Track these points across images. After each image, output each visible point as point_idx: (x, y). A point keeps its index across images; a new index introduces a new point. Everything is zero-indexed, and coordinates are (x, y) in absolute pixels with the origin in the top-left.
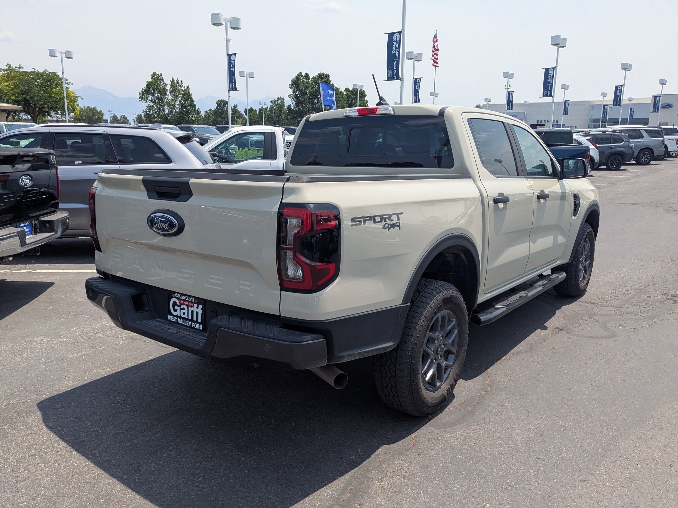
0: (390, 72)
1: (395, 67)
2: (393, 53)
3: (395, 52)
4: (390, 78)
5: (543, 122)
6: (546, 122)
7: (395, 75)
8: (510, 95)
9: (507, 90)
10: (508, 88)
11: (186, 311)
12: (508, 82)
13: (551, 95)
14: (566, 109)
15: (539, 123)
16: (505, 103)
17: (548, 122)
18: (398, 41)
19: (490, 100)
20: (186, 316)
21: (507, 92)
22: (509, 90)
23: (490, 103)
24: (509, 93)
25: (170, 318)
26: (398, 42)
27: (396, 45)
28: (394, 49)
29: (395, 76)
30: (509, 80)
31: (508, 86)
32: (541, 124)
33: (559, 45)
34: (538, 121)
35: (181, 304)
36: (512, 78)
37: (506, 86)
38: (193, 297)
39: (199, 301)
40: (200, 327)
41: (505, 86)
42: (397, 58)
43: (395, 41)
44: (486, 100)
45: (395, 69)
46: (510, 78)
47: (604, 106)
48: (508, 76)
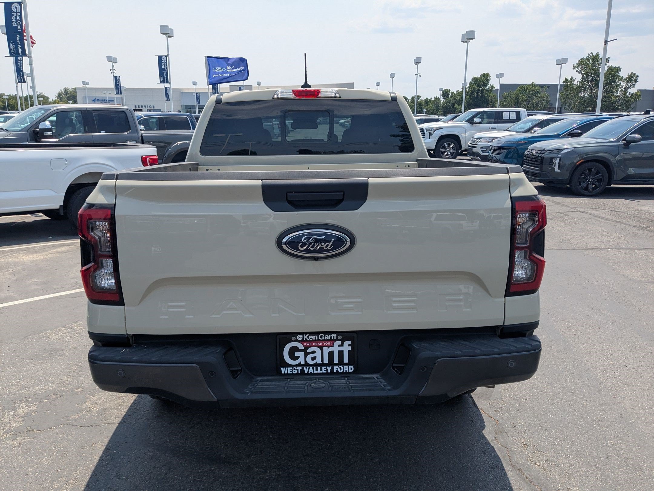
0: (13, 46)
1: (18, 41)
2: (13, 25)
3: (17, 24)
4: (14, 53)
5: (140, 107)
6: (144, 107)
7: (20, 50)
8: (116, 79)
9: (113, 74)
10: (114, 73)
11: (318, 354)
12: (113, 66)
13: (167, 82)
14: (167, 95)
15: (137, 108)
16: (113, 87)
17: (145, 107)
18: (18, 12)
19: (88, 84)
20: (318, 360)
21: (114, 76)
22: (115, 75)
23: (88, 86)
24: (116, 77)
25: (284, 370)
26: (19, 14)
27: (16, 17)
28: (15, 21)
29: (20, 52)
30: (114, 64)
31: (113, 70)
32: (139, 109)
33: (168, 35)
34: (135, 106)
35: (306, 348)
36: (116, 63)
37: (112, 70)
38: (334, 332)
39: (344, 335)
40: (350, 369)
41: (110, 70)
42: (19, 32)
43: (14, 12)
44: (84, 83)
45: (19, 44)
46: (114, 63)
47: (197, 94)
48: (110, 59)
